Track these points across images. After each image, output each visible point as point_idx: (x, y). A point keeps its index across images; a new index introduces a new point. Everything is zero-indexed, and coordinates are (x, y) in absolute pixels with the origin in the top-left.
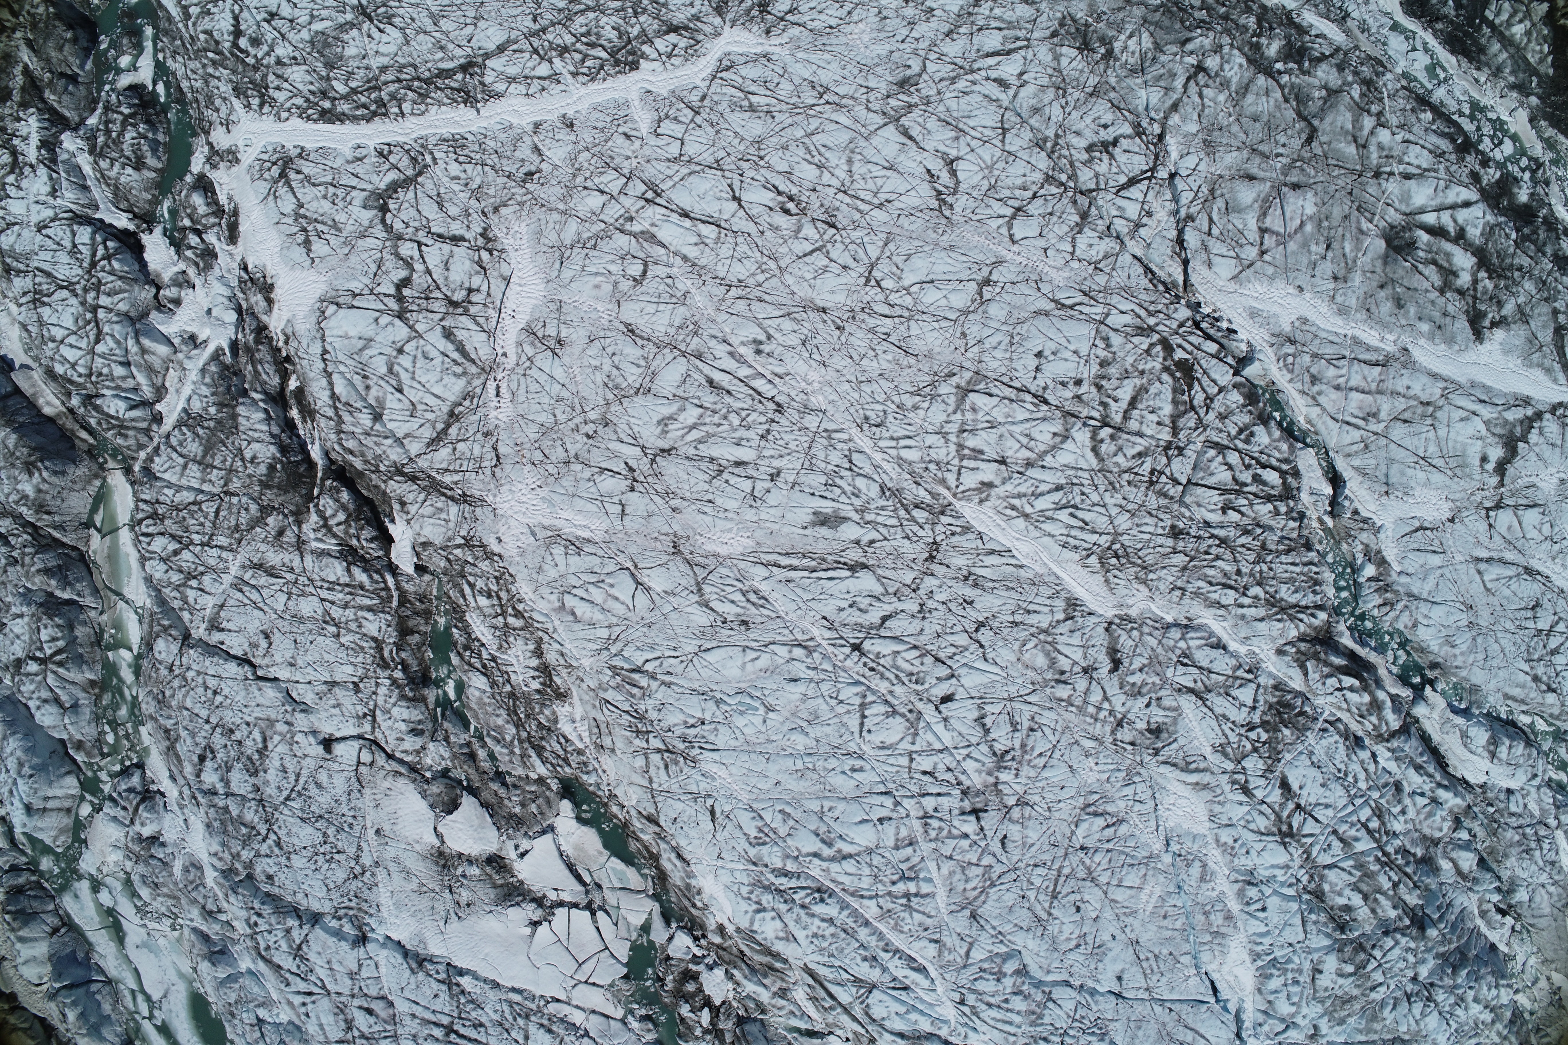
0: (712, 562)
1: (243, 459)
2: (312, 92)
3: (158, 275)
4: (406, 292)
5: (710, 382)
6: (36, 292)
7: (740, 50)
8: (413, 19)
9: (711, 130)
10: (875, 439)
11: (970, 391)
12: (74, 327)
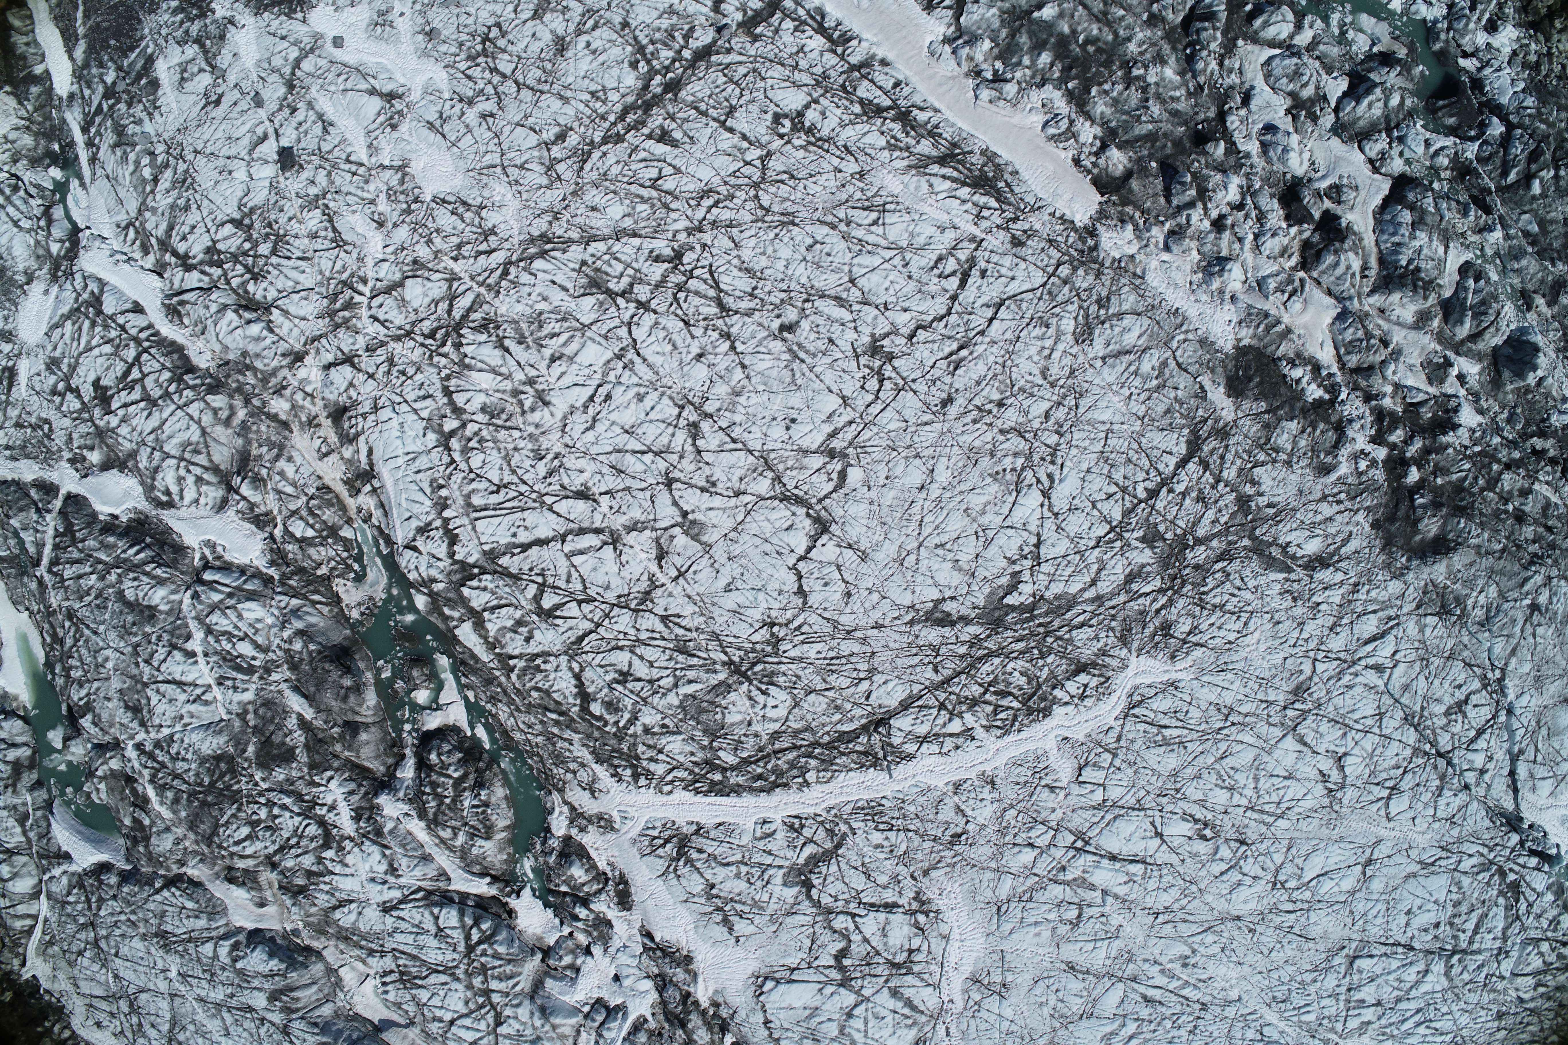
2: (695, 763)
3: (540, 939)
4: (846, 962)
5: (1145, 998)
6: (402, 973)
7: (1148, 681)
8: (799, 677)
9: (1130, 772)
10: (1281, 1013)
11: (1356, 957)
12: (465, 1011)
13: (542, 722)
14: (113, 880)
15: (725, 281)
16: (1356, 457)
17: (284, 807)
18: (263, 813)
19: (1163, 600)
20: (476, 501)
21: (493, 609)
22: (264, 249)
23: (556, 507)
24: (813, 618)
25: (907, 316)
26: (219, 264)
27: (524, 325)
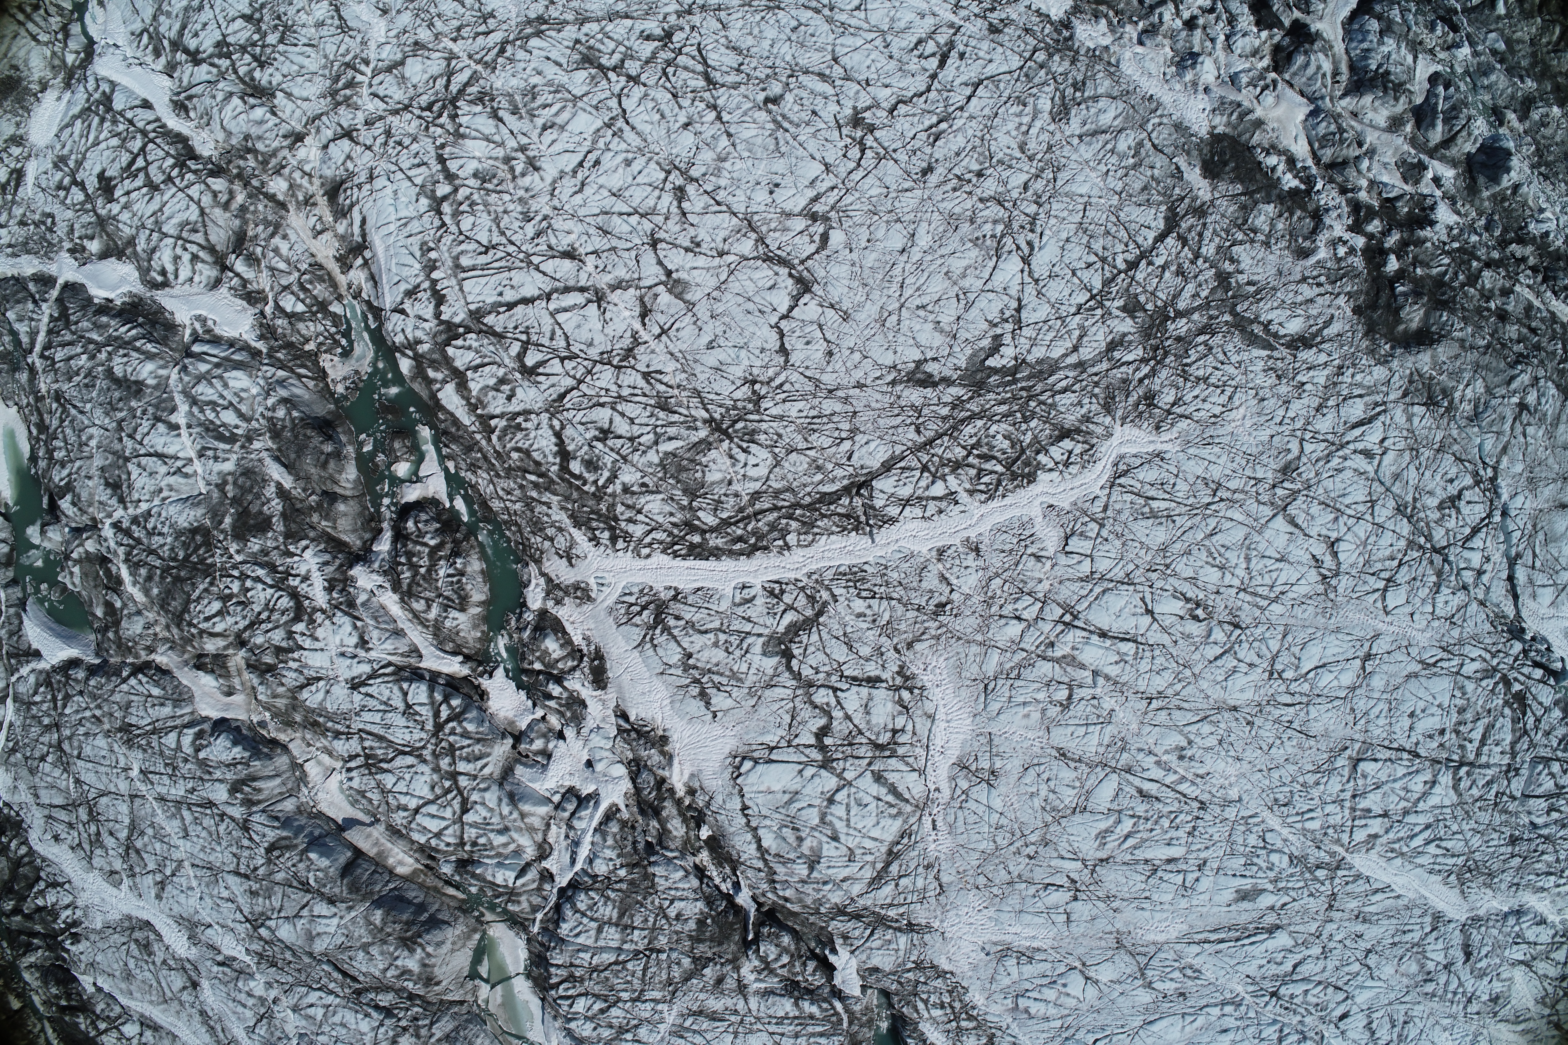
0: (1152, 950)
1: (666, 917)
2: (674, 525)
3: (512, 723)
4: (828, 741)
5: (1140, 791)
6: (367, 757)
7: (1134, 451)
8: (780, 436)
9: (1118, 543)
10: (1284, 817)
11: (1360, 760)
12: (431, 797)
13: (521, 487)
14: (81, 674)
15: (713, 58)
16: (1334, 243)
17: (258, 579)
18: (235, 587)
19: (1145, 370)
20: (465, 261)
21: (476, 368)
22: (272, 39)
23: (542, 267)
24: (795, 377)
25: (888, 91)
26: (228, 56)
27: (518, 98)
